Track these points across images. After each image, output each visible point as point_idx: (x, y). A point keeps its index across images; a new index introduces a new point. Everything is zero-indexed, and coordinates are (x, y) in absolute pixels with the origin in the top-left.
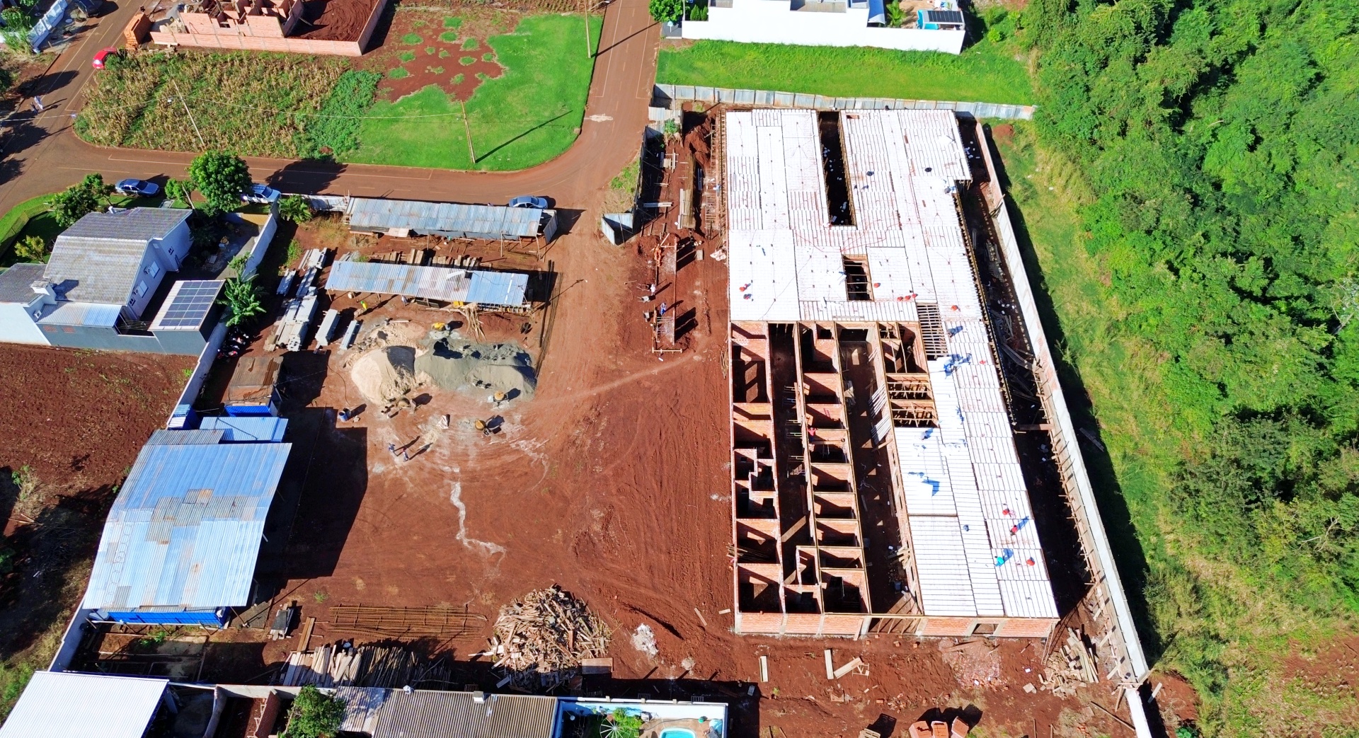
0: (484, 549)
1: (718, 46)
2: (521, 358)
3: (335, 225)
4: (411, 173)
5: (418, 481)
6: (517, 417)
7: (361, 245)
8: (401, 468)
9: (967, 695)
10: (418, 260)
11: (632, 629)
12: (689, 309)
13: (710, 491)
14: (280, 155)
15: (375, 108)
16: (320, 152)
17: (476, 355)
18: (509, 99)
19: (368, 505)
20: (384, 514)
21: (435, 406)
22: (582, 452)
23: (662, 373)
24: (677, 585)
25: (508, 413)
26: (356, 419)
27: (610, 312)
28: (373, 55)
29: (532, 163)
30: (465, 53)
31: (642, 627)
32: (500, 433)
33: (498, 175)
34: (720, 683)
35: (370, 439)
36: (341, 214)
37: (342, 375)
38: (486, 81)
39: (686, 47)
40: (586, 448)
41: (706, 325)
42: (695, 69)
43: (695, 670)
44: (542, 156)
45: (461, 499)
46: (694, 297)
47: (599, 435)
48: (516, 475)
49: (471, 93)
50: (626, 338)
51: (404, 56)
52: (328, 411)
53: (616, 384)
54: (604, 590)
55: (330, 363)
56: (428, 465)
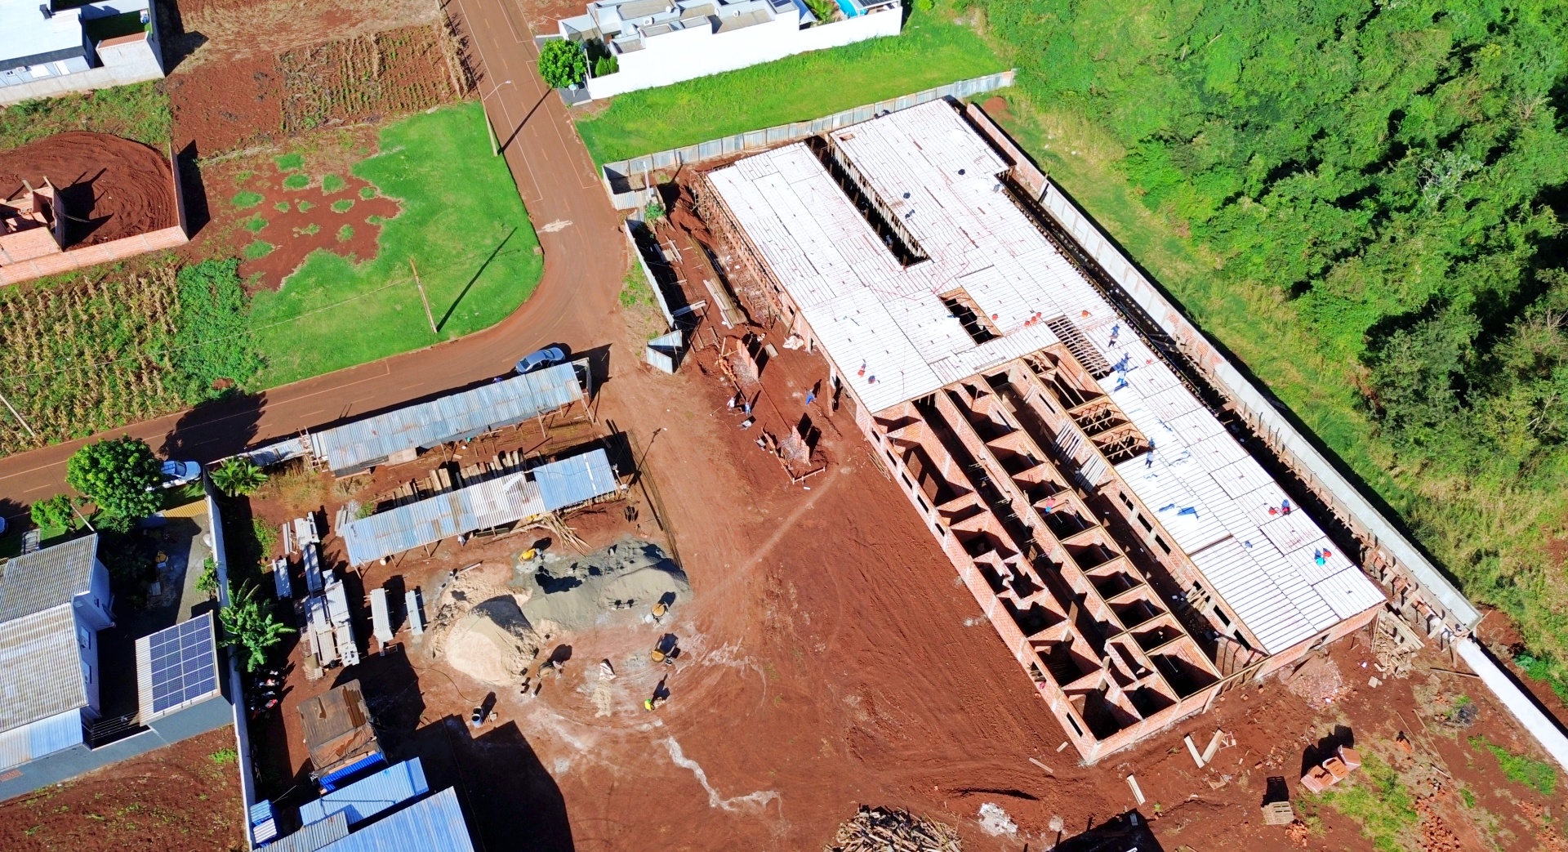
0: (754, 805)
1: (639, 98)
2: (651, 551)
3: (301, 478)
4: (359, 374)
5: (621, 759)
6: (690, 626)
7: (353, 490)
8: (590, 752)
9: (1327, 717)
10: (448, 483)
11: (974, 815)
12: (800, 417)
13: (959, 619)
14: (159, 412)
15: (255, 306)
16: (216, 389)
17: (594, 571)
18: (430, 237)
19: (578, 820)
20: (607, 820)
21: (581, 656)
22: (789, 635)
23: (818, 503)
24: (995, 742)
25: (674, 626)
26: (492, 716)
27: (716, 457)
28: (206, 236)
29: (508, 308)
30: (333, 198)
31: (985, 807)
32: (682, 654)
33: (475, 338)
34: (1100, 828)
35: (528, 734)
36: (300, 460)
37: (437, 668)
38: (384, 224)
39: (603, 110)
40: (791, 629)
41: (831, 428)
42: (630, 133)
43: (1066, 827)
44: (516, 294)
45: (687, 756)
46: (796, 401)
47: (796, 606)
48: (732, 696)
49: (375, 246)
50: (752, 477)
51: (252, 225)
52: (450, 723)
53: (776, 537)
54: (917, 786)
55: (411, 660)
56: (621, 733)
